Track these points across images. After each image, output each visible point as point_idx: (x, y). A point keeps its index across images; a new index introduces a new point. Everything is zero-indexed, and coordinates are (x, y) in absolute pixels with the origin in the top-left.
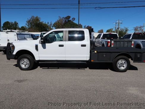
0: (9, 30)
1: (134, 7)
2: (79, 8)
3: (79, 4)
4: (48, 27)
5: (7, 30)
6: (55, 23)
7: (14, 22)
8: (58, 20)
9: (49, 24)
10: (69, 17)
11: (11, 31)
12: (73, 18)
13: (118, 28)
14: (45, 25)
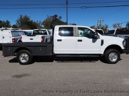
0: (4, 28)
1: (115, 6)
2: (67, 8)
3: (67, 4)
4: (37, 25)
5: (2, 28)
6: (44, 21)
7: (6, 21)
8: (46, 19)
9: (39, 22)
10: (56, 16)
11: (6, 29)
12: (59, 17)
13: (100, 25)
14: (35, 23)
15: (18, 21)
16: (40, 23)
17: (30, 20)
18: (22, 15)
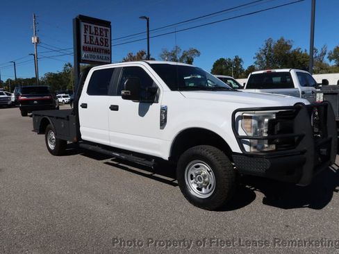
7: (233, 58)
9: (319, 52)
14: (305, 56)
15: (258, 55)
16: (325, 54)
17: (292, 49)
18: (270, 40)
